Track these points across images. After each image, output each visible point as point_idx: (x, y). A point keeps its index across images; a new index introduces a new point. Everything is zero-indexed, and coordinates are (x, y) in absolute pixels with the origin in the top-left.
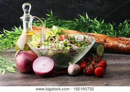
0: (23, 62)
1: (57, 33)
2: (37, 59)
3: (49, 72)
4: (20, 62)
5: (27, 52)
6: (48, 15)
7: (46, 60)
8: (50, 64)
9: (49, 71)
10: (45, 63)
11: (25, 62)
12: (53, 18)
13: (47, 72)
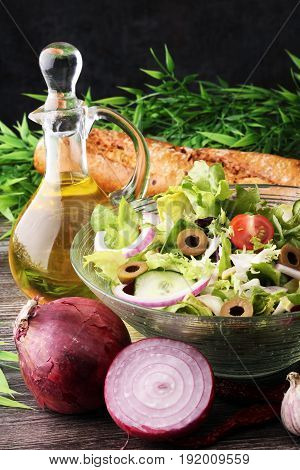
0: (56, 367)
1: (218, 203)
2: (126, 352)
3: (190, 424)
4: (41, 365)
5: (73, 310)
6: (154, 74)
7: (173, 360)
8: (190, 382)
9: (189, 420)
10: (164, 378)
11: (65, 365)
12: (175, 86)
13: (179, 427)
